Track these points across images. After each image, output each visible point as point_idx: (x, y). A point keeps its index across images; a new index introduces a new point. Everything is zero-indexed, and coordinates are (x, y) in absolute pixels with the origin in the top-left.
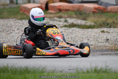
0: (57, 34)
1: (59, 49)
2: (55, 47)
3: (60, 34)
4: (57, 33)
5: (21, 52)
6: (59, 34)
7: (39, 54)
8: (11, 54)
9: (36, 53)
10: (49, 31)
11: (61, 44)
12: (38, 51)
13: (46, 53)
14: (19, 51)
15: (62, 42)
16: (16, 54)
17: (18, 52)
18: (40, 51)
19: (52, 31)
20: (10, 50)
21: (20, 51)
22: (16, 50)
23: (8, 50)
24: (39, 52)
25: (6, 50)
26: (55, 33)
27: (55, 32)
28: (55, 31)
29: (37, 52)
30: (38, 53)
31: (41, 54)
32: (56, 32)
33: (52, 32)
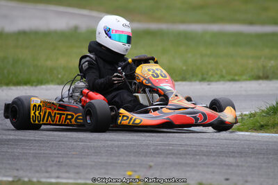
0: (160, 77)
1: (173, 111)
2: (161, 108)
3: (168, 78)
4: (162, 76)
5: (77, 118)
6: (165, 77)
7: (124, 122)
8: (53, 121)
9: (119, 122)
10: (143, 71)
11: (173, 101)
12: (124, 116)
13: (141, 121)
14: (73, 116)
15: (176, 96)
16: (65, 122)
17: (70, 117)
18: (128, 117)
19: (149, 70)
20: (49, 112)
21: (75, 116)
22: (66, 113)
23: (45, 113)
24: (125, 118)
25: (39, 113)
26: (158, 76)
27: (156, 74)
28: (156, 72)
29: (120, 118)
30: (122, 120)
31: (131, 124)
32: (158, 72)
33: (150, 73)
